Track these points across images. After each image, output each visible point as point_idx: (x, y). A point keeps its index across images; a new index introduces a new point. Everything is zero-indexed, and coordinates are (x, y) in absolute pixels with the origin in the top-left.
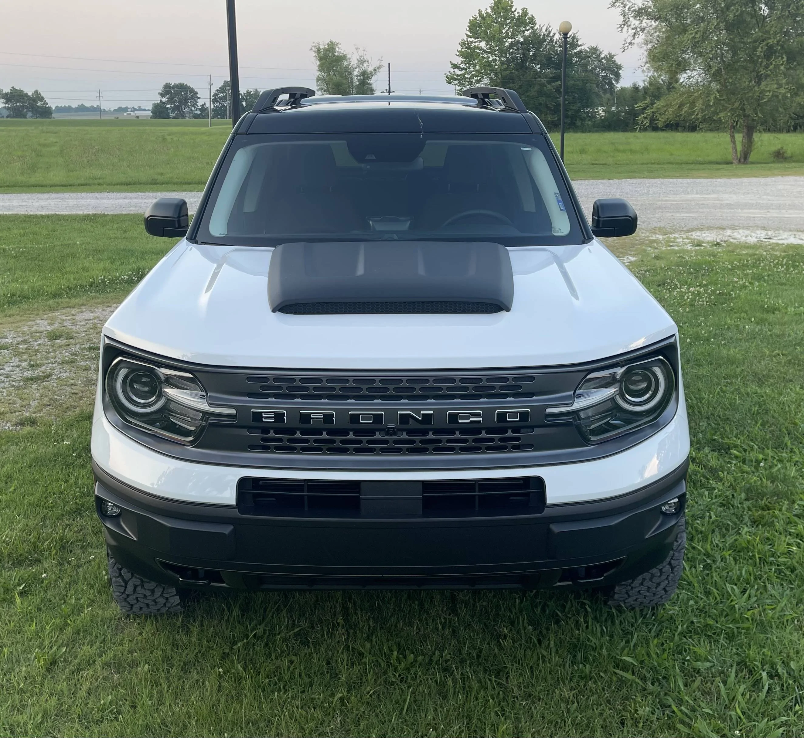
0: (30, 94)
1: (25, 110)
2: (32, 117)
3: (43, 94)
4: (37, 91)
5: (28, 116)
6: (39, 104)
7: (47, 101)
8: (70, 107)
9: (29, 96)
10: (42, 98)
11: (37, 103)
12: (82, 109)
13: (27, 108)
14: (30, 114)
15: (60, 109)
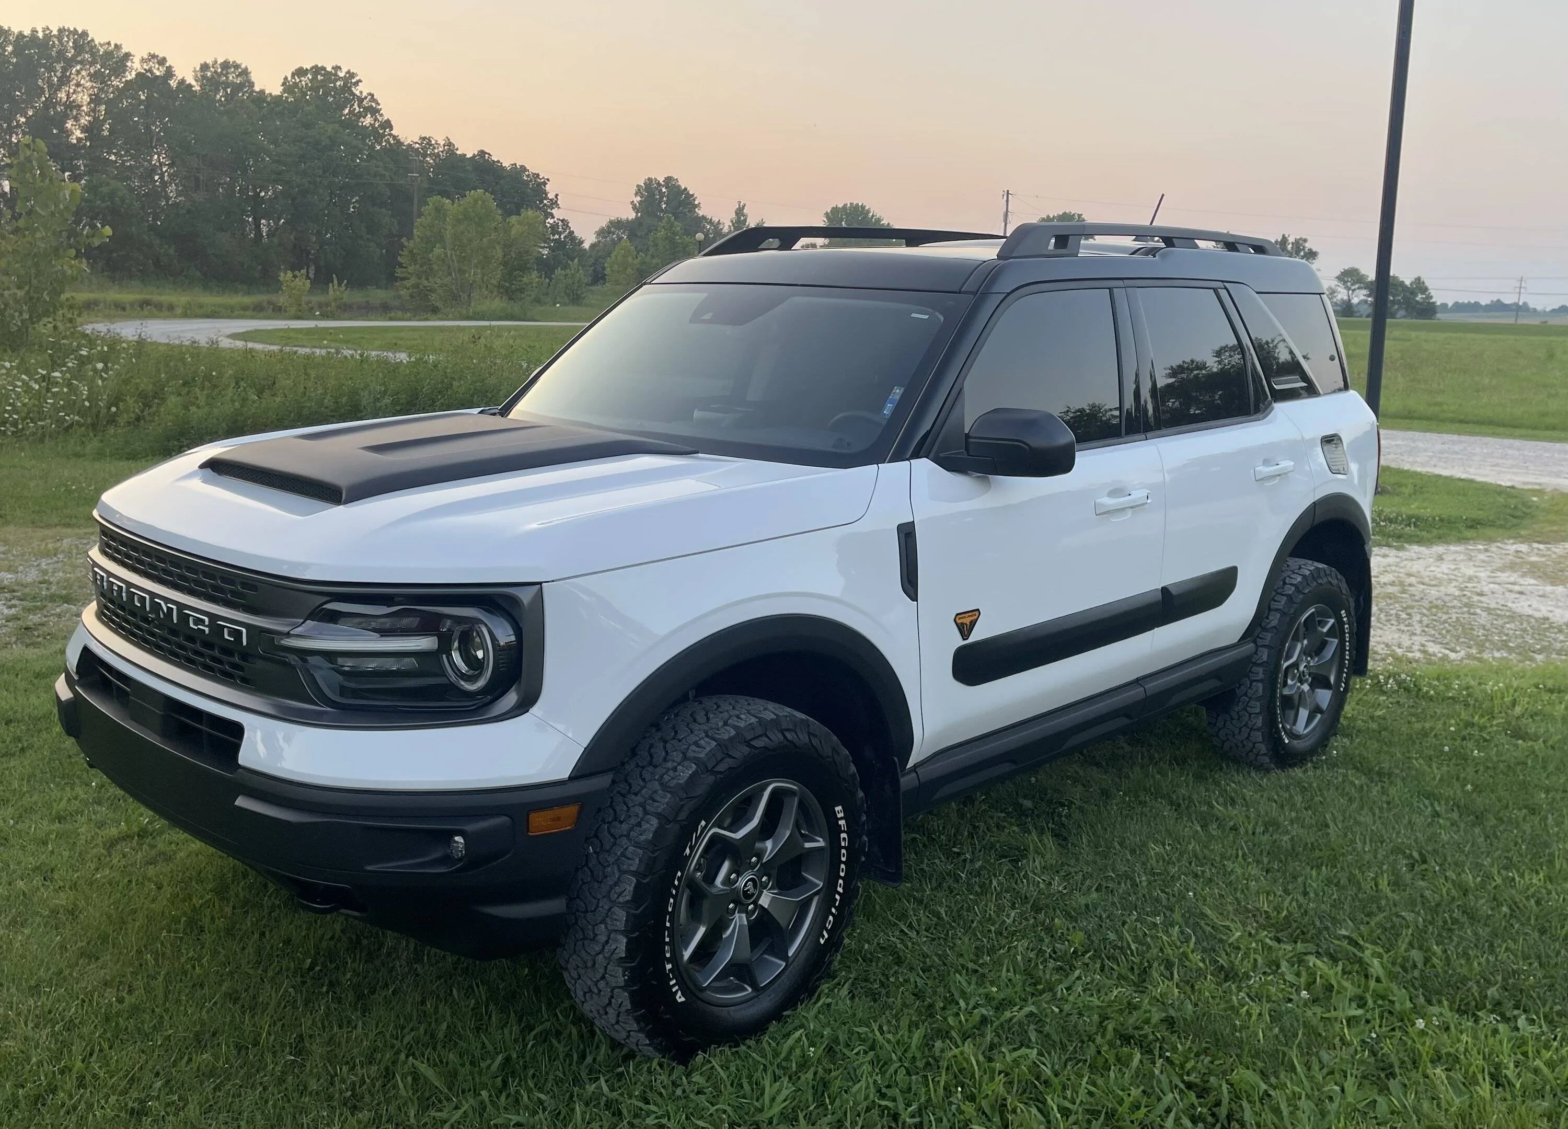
0: (1408, 283)
1: (1396, 307)
2: (1404, 317)
3: (1427, 284)
4: (1419, 279)
5: (1398, 316)
6: (1419, 297)
7: (1433, 293)
8: (1477, 304)
9: (1406, 286)
10: (1426, 289)
11: (1416, 296)
12: (1498, 306)
13: (1399, 302)
14: (1402, 313)
15: (1459, 307)
